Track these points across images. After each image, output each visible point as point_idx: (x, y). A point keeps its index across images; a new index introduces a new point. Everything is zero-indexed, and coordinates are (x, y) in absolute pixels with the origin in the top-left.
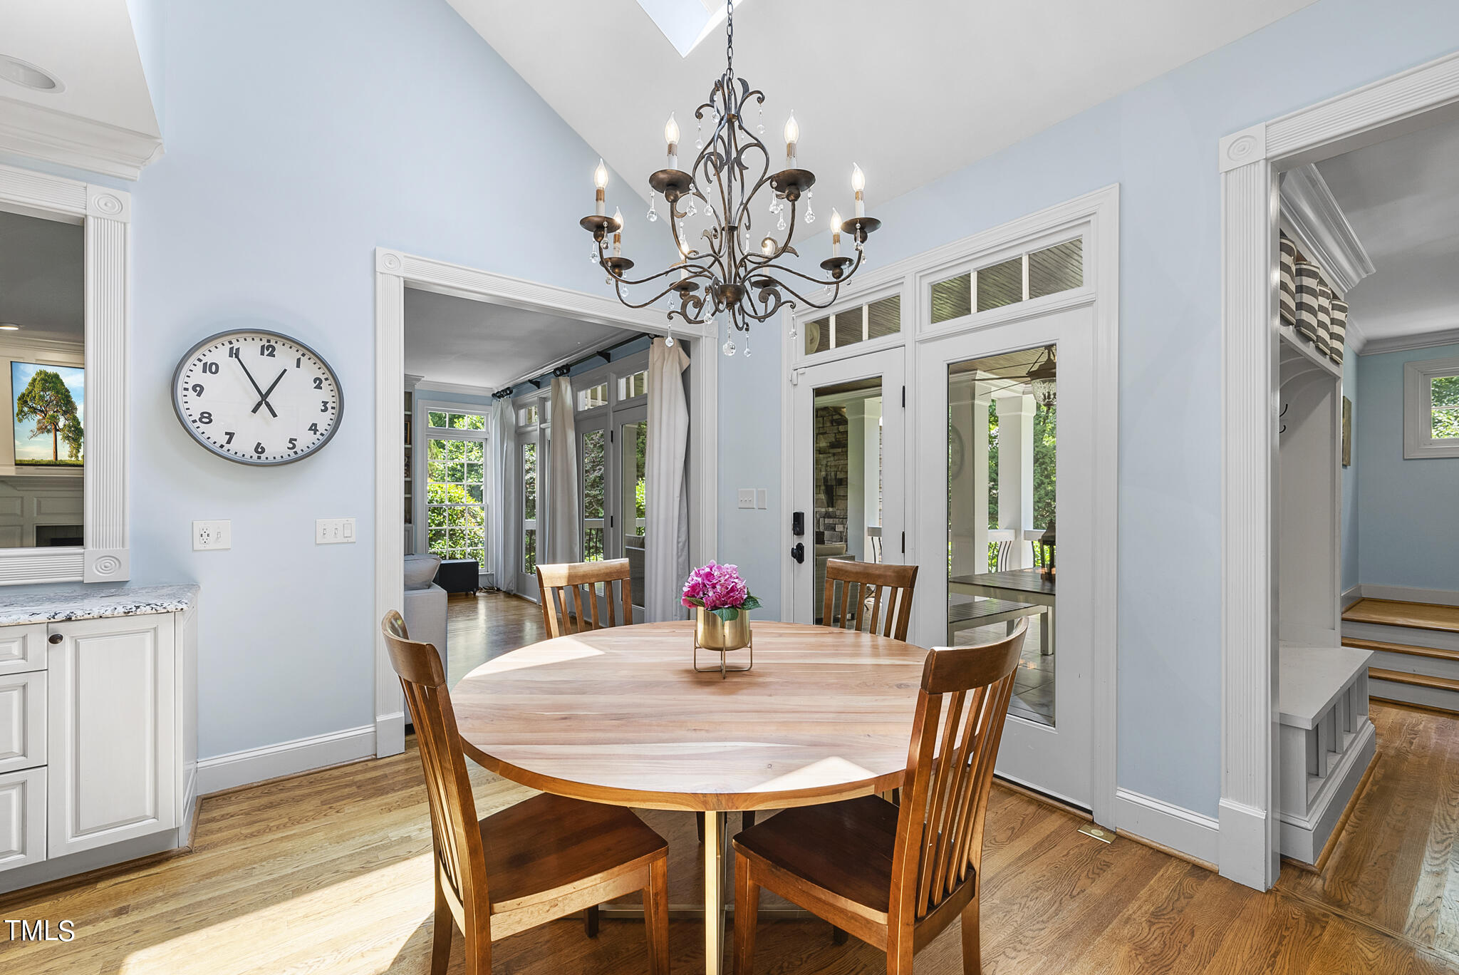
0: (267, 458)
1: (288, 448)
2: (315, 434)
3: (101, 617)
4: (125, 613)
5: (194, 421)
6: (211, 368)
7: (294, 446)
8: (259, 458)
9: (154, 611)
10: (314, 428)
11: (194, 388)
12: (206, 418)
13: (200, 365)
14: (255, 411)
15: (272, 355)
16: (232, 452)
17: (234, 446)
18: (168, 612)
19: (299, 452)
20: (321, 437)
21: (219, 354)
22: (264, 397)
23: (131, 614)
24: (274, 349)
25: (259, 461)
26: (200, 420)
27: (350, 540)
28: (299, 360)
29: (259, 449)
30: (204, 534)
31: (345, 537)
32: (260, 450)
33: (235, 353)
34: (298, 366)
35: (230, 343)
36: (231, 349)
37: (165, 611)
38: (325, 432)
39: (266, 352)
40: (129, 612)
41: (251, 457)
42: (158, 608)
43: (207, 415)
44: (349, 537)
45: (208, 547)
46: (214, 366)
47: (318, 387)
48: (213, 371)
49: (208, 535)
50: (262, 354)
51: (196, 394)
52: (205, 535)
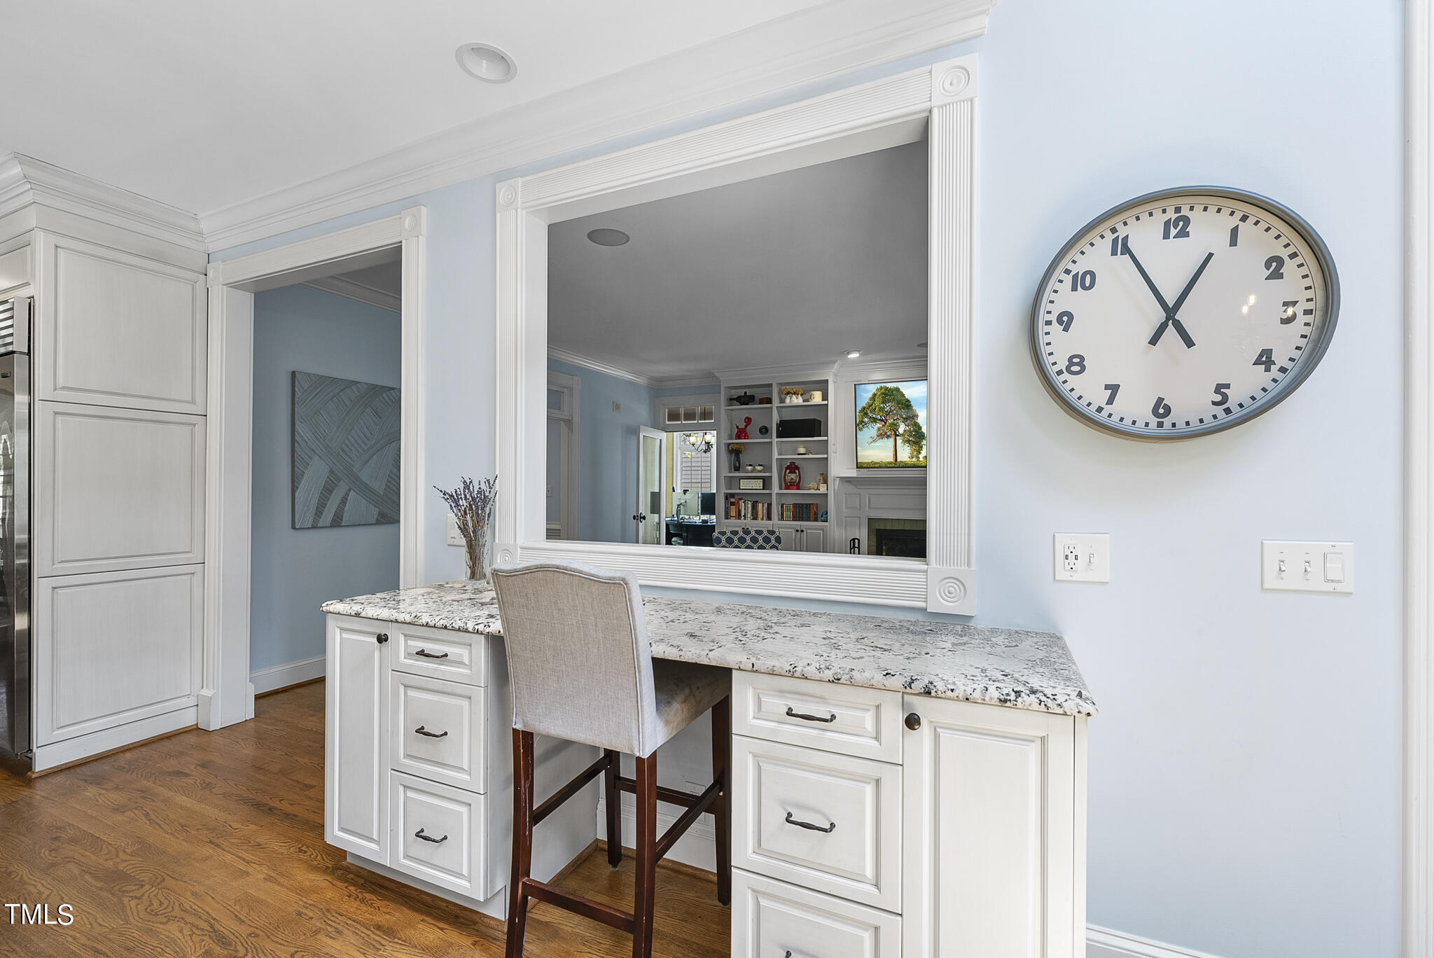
0: (1174, 425)
1: (1214, 403)
2: (1268, 370)
3: (967, 699)
4: (1000, 700)
5: (1060, 373)
6: (1084, 281)
7: (1225, 398)
8: (1160, 425)
9: (1043, 707)
10: (1265, 359)
11: (1060, 321)
12: (1077, 364)
13: (1068, 280)
14: (1153, 341)
15: (1183, 234)
16: (1116, 418)
17: (1119, 408)
18: (1065, 714)
19: (1235, 409)
20: (1280, 376)
21: (1096, 256)
22: (1171, 312)
23: (1008, 704)
24: (1187, 221)
25: (1160, 431)
26: (1068, 369)
27: (1340, 587)
28: (1235, 232)
29: (1161, 409)
30: (1070, 554)
31: (1327, 581)
32: (1161, 411)
33: (1122, 247)
34: (1233, 242)
35: (1114, 230)
36: (1115, 241)
37: (1061, 711)
38: (1289, 365)
39: (1173, 232)
40: (1005, 701)
41: (1147, 424)
42: (1050, 703)
43: (1077, 360)
44: (1339, 581)
45: (1077, 577)
46: (1088, 278)
47: (1276, 275)
48: (1087, 284)
49: (1076, 557)
50: (1166, 236)
51: (1062, 327)
52: (1071, 557)
